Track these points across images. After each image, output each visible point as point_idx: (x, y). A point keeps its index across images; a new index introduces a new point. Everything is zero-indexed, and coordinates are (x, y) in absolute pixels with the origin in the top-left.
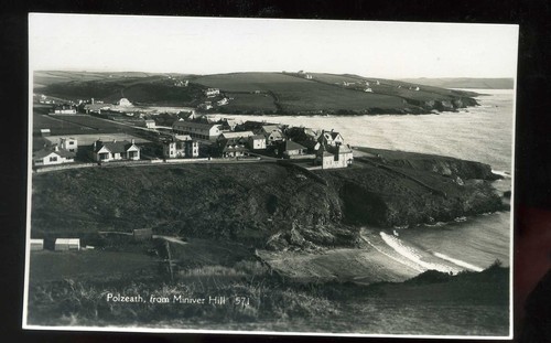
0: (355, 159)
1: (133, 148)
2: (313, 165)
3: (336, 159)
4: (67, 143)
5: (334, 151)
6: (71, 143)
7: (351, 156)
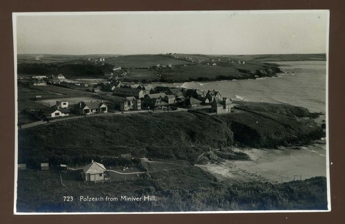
0: (235, 108)
1: (103, 106)
2: (211, 112)
3: (224, 108)
4: (62, 103)
5: (223, 103)
6: (65, 104)
7: (232, 106)
